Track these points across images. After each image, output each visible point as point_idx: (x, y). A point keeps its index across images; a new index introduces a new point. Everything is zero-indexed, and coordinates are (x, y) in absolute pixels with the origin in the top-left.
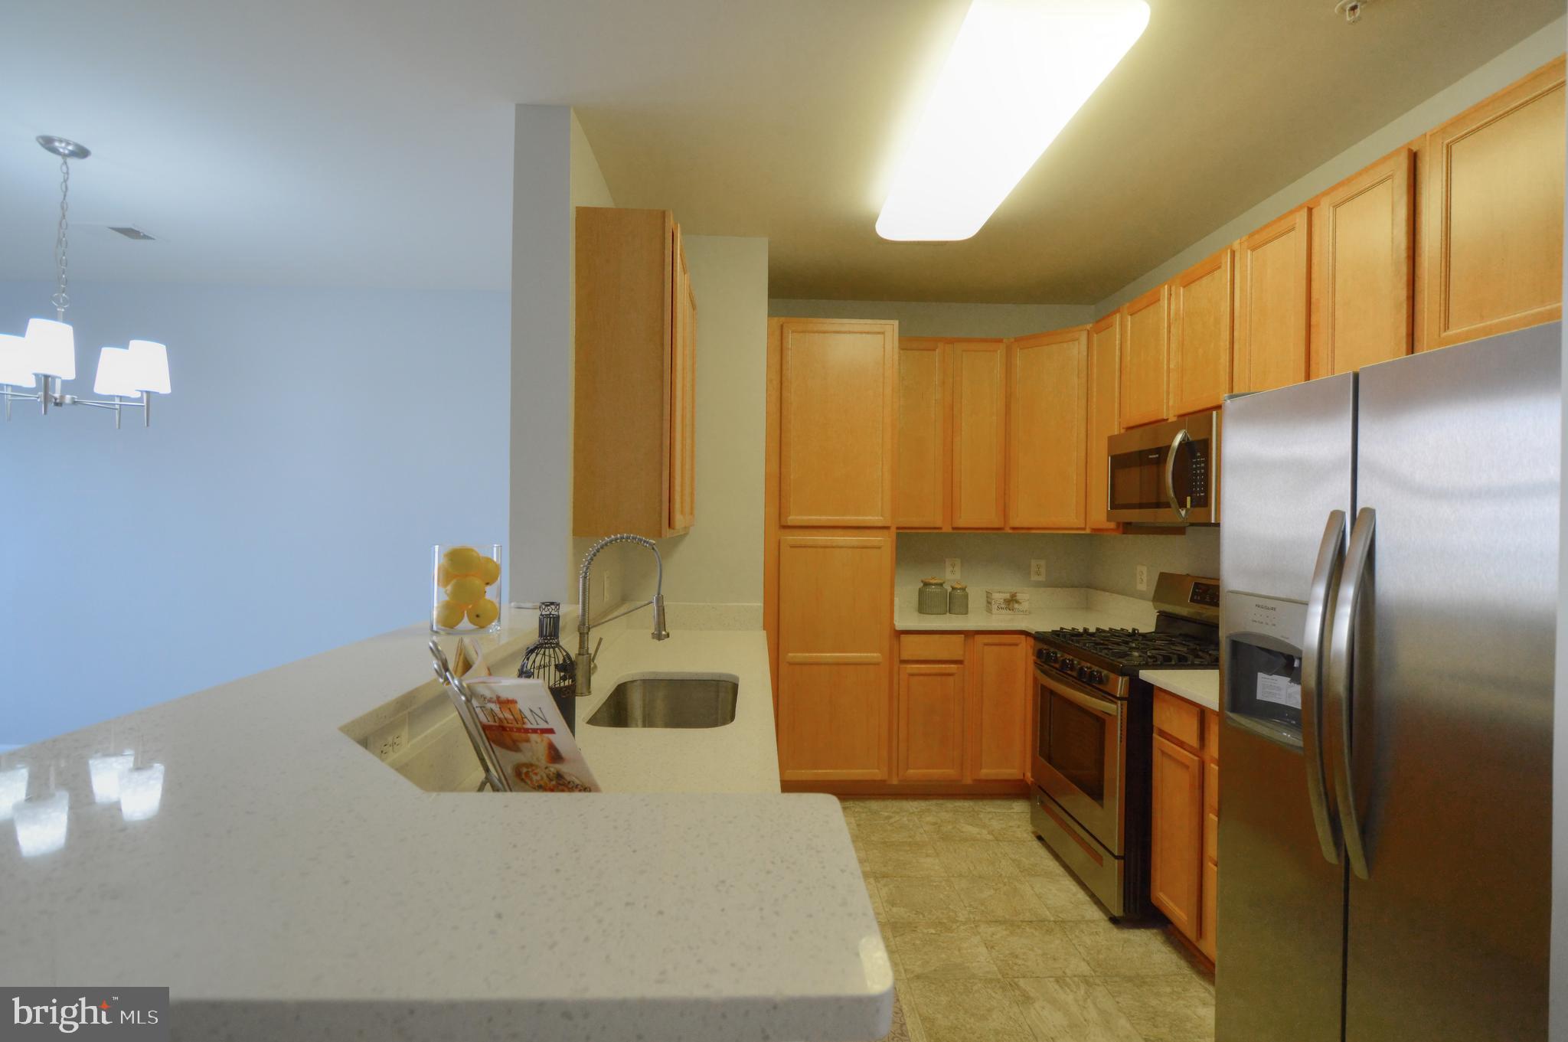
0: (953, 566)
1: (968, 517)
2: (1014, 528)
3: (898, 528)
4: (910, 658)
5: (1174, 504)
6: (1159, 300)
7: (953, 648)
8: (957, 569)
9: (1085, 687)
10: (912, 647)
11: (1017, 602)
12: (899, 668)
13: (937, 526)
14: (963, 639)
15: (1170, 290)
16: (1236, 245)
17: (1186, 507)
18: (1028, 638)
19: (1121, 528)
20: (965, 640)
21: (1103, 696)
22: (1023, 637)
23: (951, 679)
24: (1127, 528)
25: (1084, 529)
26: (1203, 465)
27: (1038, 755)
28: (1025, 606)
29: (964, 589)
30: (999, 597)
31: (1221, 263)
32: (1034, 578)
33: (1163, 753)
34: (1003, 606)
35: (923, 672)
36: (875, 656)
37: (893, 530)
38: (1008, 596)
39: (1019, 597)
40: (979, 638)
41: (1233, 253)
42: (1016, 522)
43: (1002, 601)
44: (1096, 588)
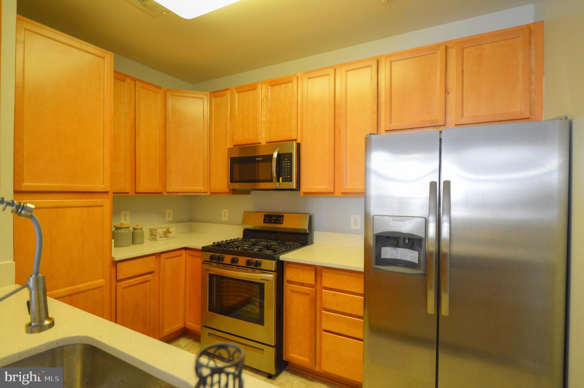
0: (125, 215)
1: (144, 186)
2: (168, 193)
3: (114, 193)
4: (124, 277)
5: (274, 180)
6: (256, 89)
7: (150, 264)
8: (128, 218)
9: (248, 270)
10: (124, 270)
11: (169, 232)
12: (116, 286)
13: (127, 191)
14: (155, 258)
15: (261, 86)
16: (299, 74)
17: (279, 182)
18: (187, 251)
19: (231, 191)
20: (156, 259)
21: (261, 272)
22: (184, 251)
23: (148, 284)
24: (234, 192)
25: (207, 192)
26: (289, 164)
27: (208, 311)
28: (173, 234)
29: (141, 229)
30: (160, 231)
31: (293, 80)
32: (168, 219)
33: (292, 291)
34: (163, 236)
35: (133, 283)
36: (100, 282)
37: (111, 194)
38: (165, 230)
39: (171, 230)
40: (163, 256)
41: (298, 77)
42: (170, 189)
43: (163, 233)
44: (194, 221)
